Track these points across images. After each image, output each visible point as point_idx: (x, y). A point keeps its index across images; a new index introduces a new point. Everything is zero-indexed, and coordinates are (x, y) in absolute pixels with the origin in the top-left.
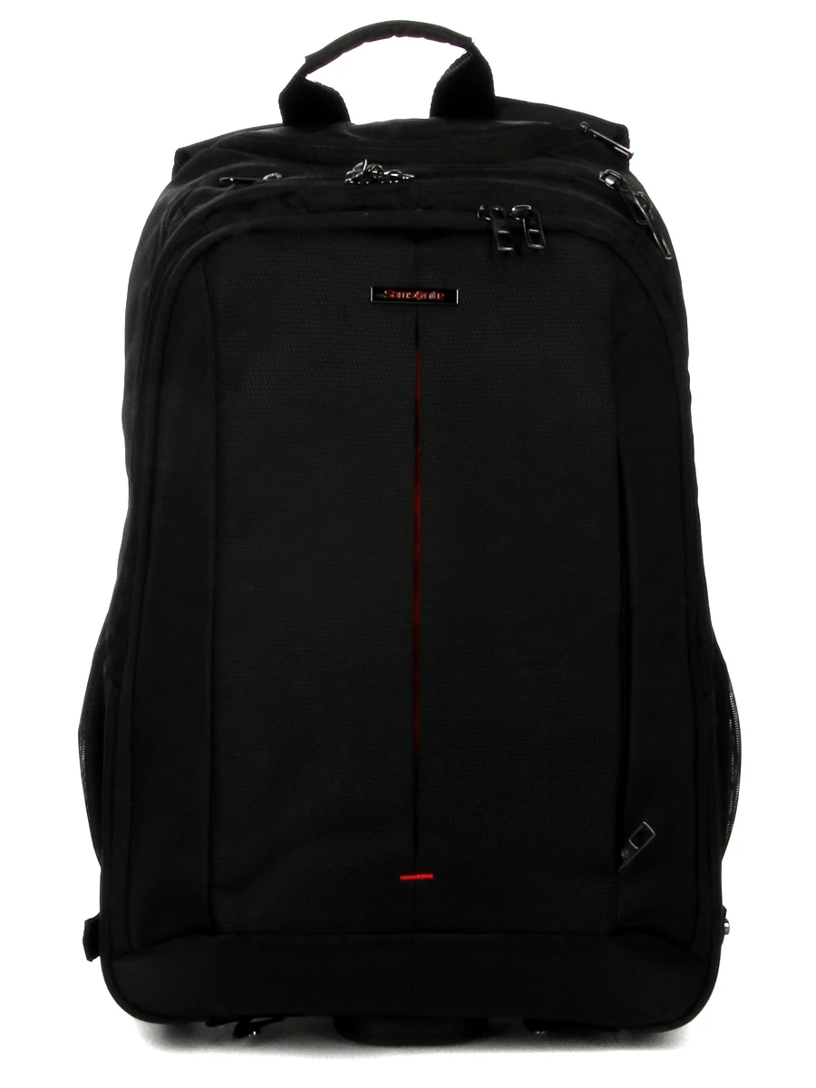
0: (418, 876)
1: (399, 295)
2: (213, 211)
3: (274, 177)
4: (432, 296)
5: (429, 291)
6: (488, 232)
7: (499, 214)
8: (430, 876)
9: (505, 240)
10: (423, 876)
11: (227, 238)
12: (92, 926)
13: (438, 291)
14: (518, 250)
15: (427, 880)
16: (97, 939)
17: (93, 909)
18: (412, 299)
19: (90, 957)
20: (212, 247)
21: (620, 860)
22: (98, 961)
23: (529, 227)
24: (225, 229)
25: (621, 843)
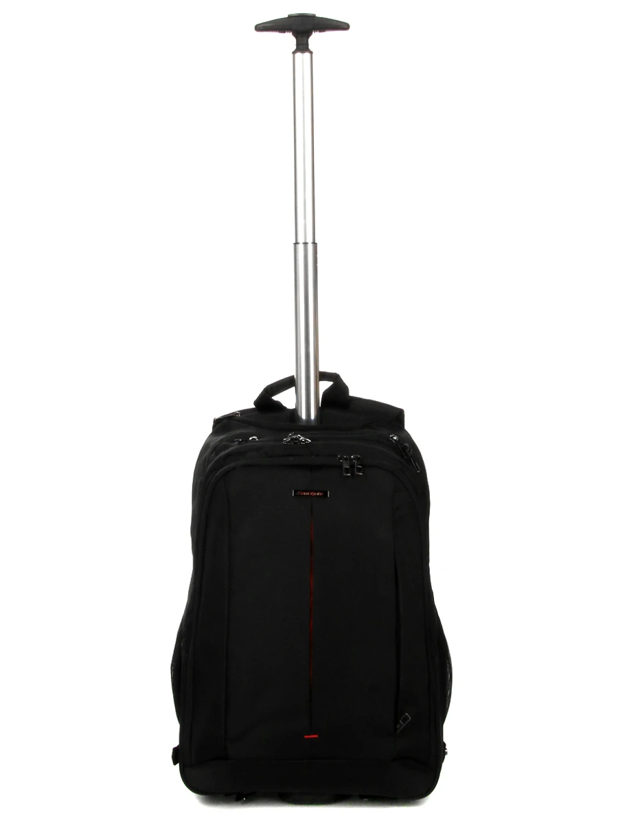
0: (312, 736)
1: (304, 494)
2: (229, 455)
3: (254, 439)
4: (318, 494)
5: (317, 492)
6: (341, 466)
7: (346, 459)
8: (317, 736)
9: (347, 471)
10: (314, 736)
11: (234, 469)
12: (176, 751)
13: (320, 492)
14: (353, 474)
15: (315, 738)
16: (177, 756)
17: (176, 743)
18: (310, 495)
19: (175, 764)
20: (226, 473)
21: (396, 729)
22: (178, 764)
23: (357, 465)
24: (232, 465)
25: (396, 722)
